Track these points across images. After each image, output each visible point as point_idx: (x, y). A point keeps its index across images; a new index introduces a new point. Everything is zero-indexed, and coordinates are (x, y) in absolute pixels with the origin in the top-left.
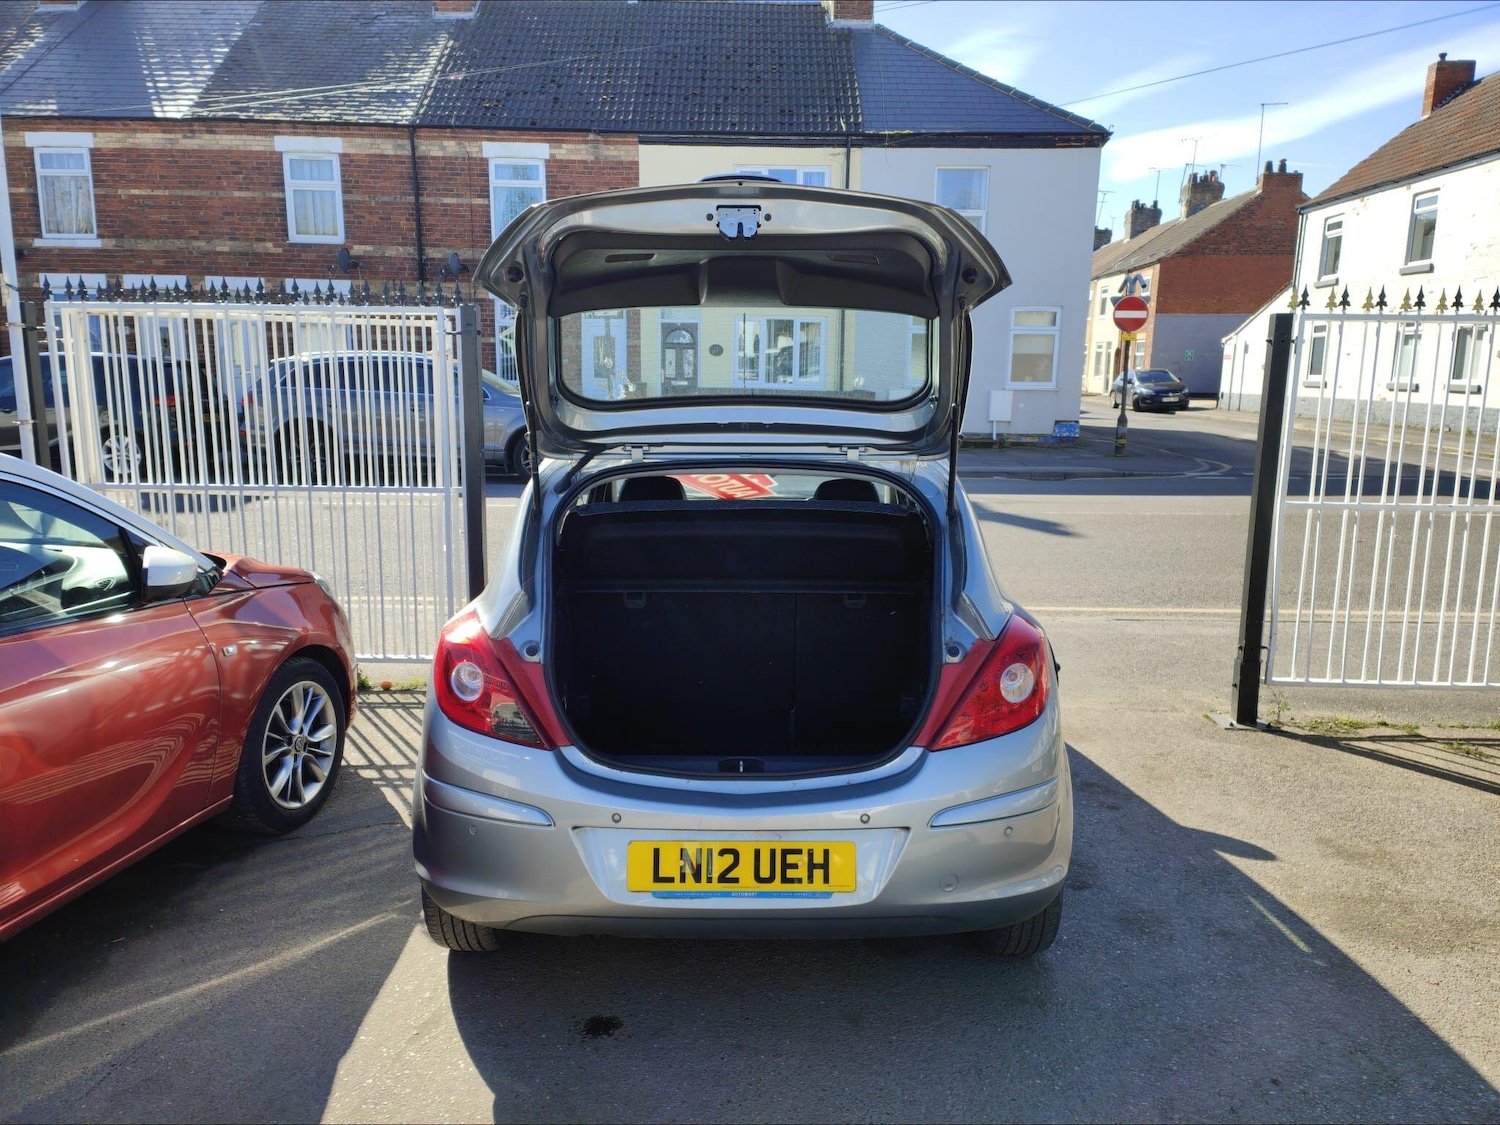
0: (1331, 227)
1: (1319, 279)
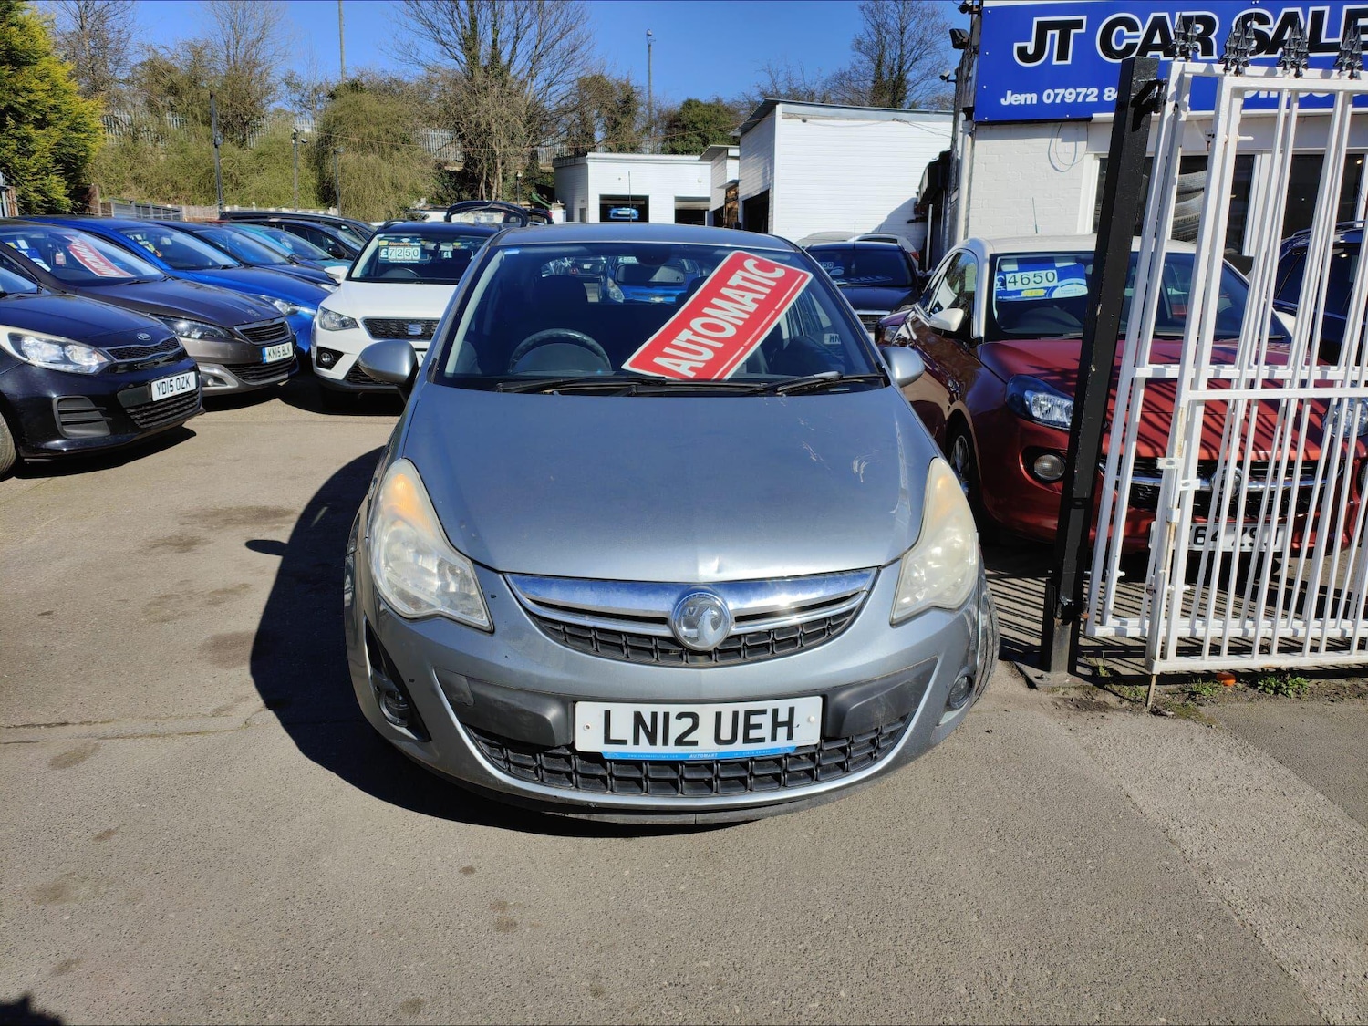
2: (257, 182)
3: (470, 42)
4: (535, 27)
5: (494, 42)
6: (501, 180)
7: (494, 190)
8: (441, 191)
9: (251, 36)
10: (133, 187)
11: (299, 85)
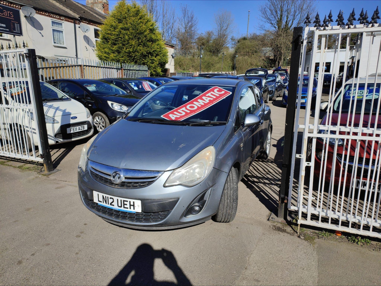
2: (218, 65)
3: (279, 22)
4: (299, 15)
5: (287, 21)
6: (283, 60)
7: (280, 63)
8: (266, 64)
9: (224, 28)
10: (192, 68)
11: (234, 40)
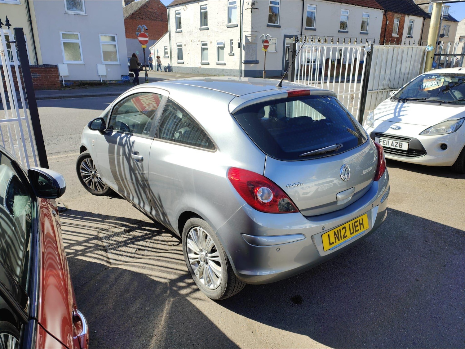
0: (177, 14)
1: (176, 30)
